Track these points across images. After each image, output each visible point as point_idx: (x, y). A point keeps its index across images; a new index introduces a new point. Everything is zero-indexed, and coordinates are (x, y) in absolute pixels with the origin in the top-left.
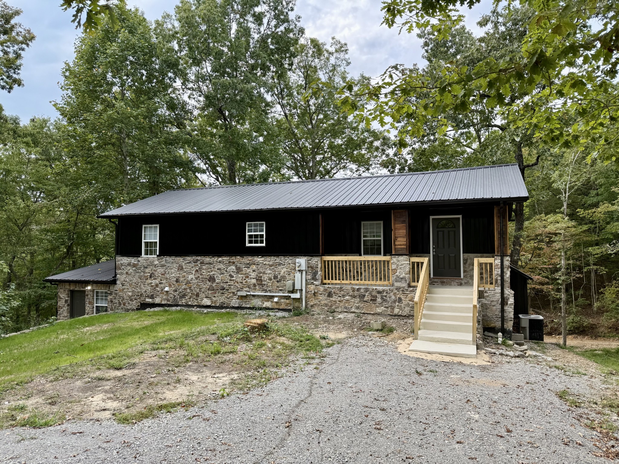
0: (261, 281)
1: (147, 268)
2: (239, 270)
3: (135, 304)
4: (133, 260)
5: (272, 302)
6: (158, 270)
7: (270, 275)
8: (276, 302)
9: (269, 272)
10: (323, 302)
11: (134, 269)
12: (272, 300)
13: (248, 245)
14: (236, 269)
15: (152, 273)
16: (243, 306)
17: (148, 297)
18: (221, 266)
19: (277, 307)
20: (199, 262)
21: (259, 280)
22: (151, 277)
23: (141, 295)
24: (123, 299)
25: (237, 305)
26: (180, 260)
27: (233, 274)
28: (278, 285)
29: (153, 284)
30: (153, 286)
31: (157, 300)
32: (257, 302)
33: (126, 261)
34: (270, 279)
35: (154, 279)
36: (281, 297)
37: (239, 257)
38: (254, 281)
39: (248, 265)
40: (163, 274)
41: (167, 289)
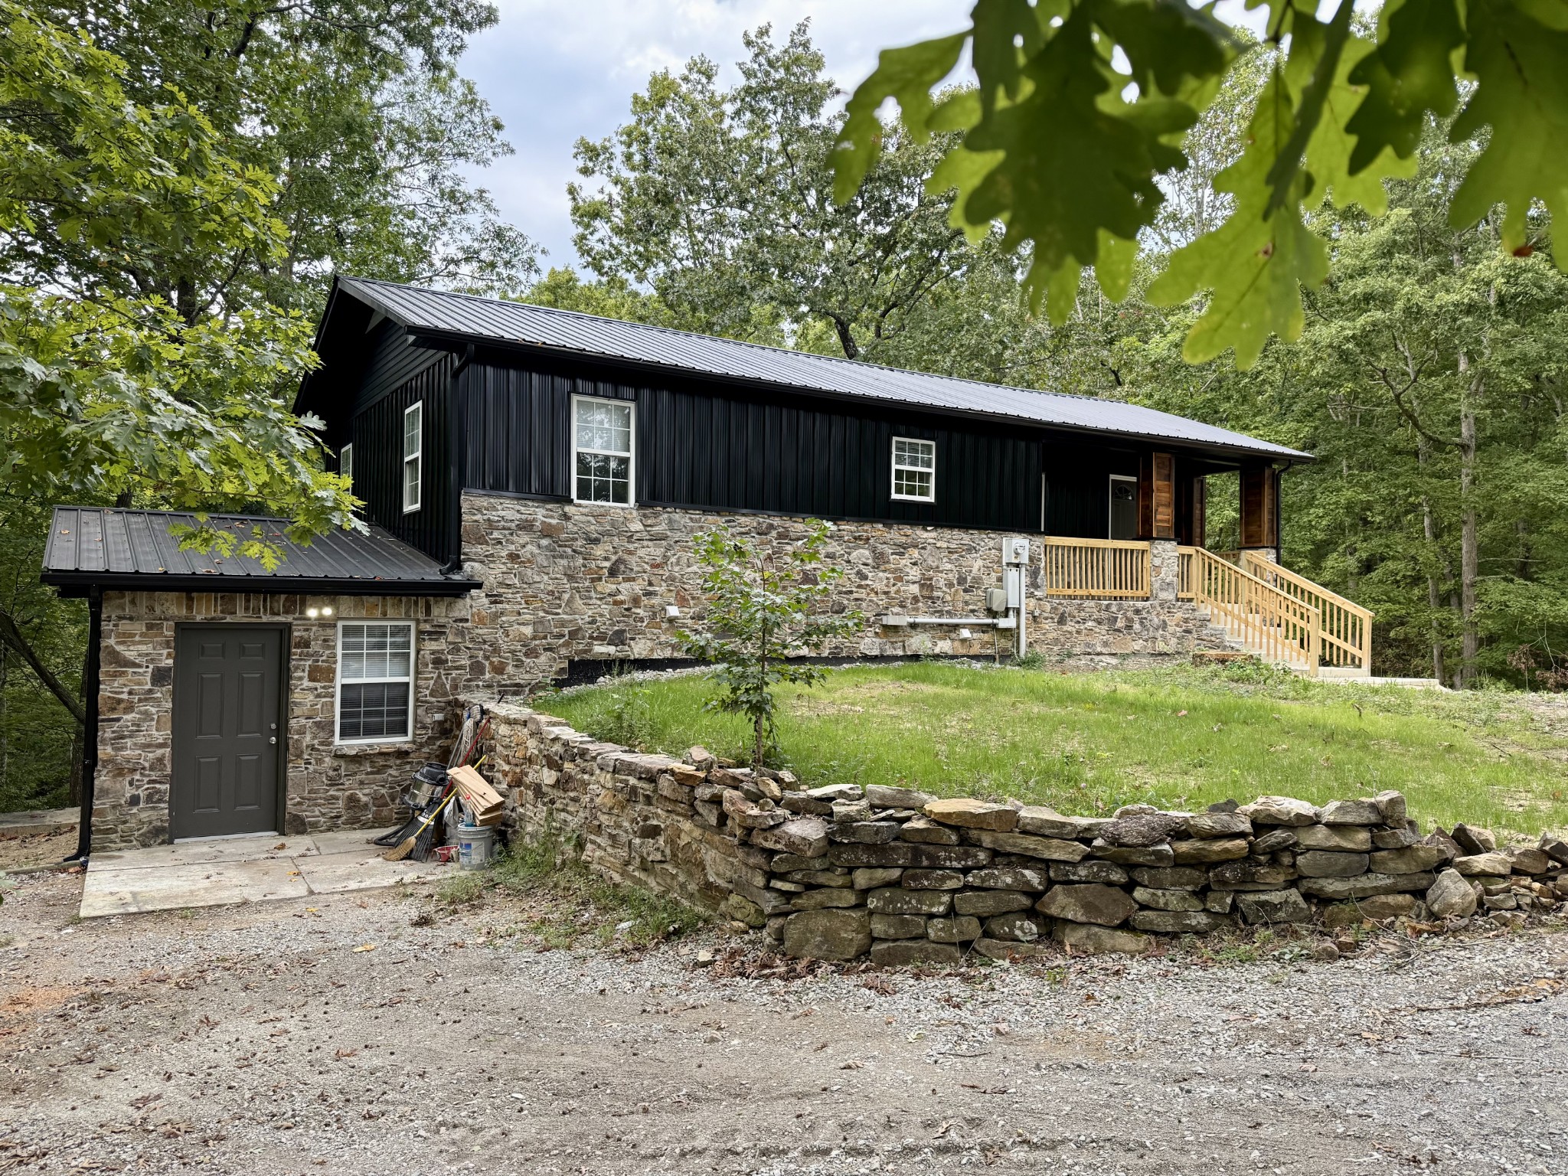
0: (931, 587)
1: (596, 541)
2: (880, 560)
3: (545, 666)
4: (541, 513)
5: (953, 640)
6: (641, 552)
7: (950, 576)
8: (964, 641)
9: (949, 566)
10: (1050, 636)
11: (544, 542)
12: (953, 635)
13: (894, 496)
14: (875, 558)
15: (619, 561)
16: (888, 653)
17: (602, 638)
18: (834, 547)
19: (964, 652)
20: (774, 533)
21: (926, 584)
22: (613, 572)
23: (573, 635)
24: (496, 650)
25: (876, 652)
26: (714, 522)
27: (865, 570)
28: (967, 597)
29: (620, 598)
30: (622, 602)
31: (639, 649)
32: (919, 643)
33: (509, 515)
34: (950, 585)
35: (626, 580)
36: (974, 627)
37: (880, 526)
38: (915, 589)
39: (902, 549)
40: (658, 566)
41: (673, 611)
